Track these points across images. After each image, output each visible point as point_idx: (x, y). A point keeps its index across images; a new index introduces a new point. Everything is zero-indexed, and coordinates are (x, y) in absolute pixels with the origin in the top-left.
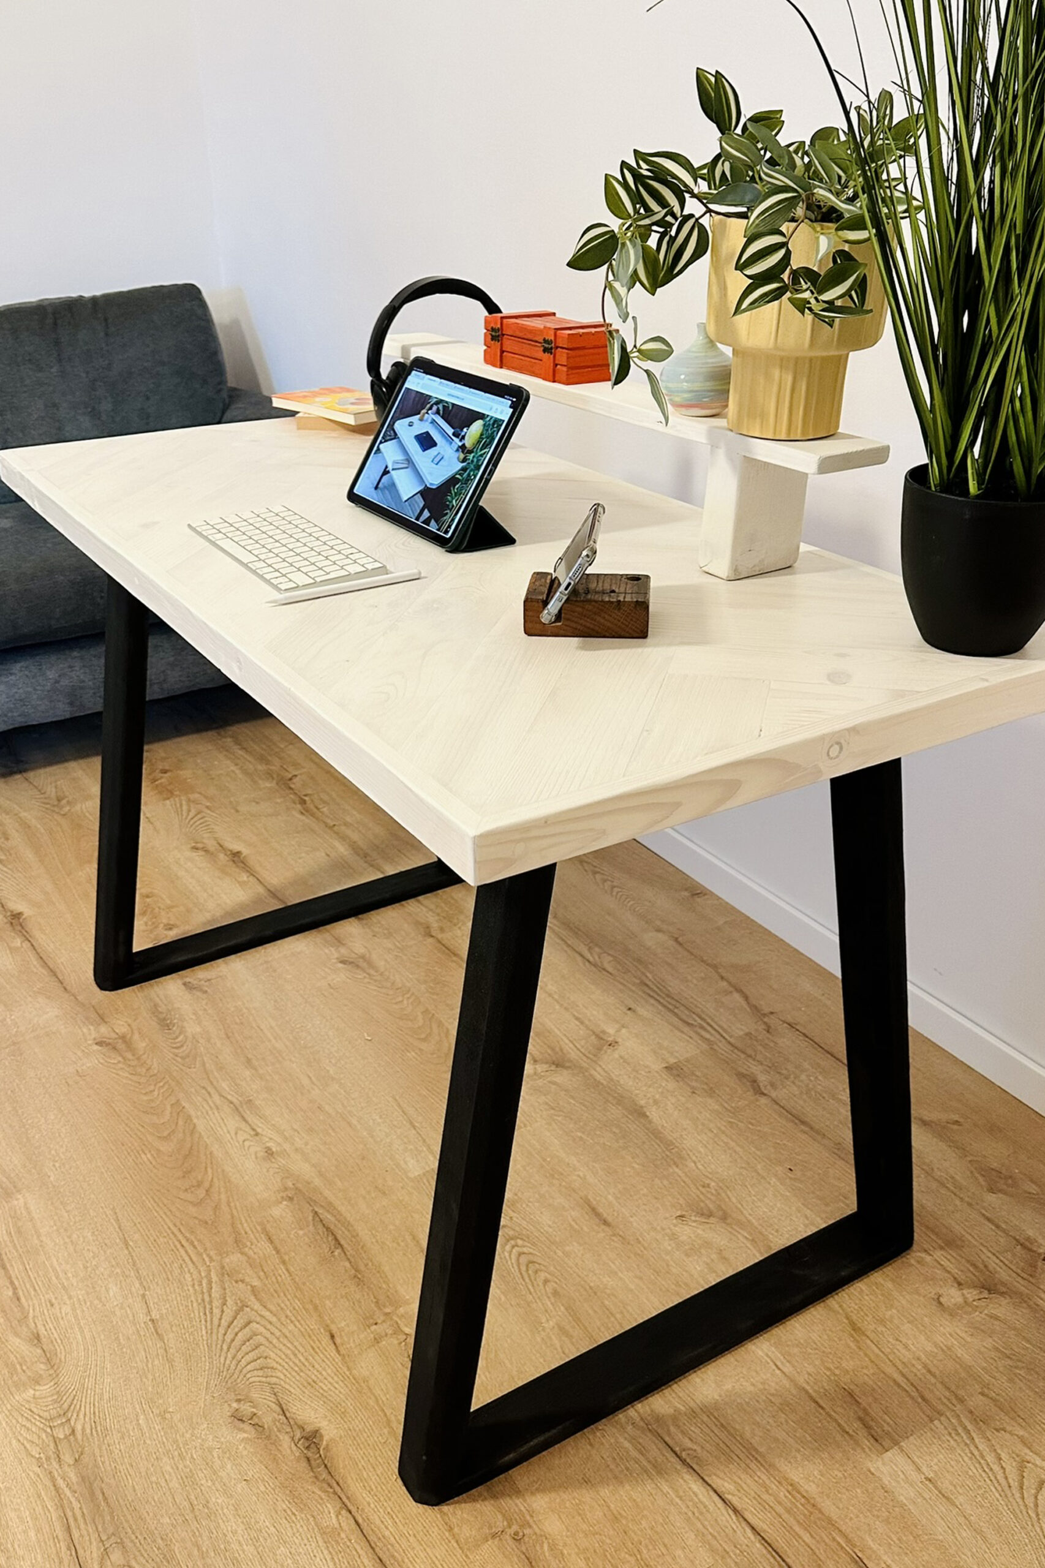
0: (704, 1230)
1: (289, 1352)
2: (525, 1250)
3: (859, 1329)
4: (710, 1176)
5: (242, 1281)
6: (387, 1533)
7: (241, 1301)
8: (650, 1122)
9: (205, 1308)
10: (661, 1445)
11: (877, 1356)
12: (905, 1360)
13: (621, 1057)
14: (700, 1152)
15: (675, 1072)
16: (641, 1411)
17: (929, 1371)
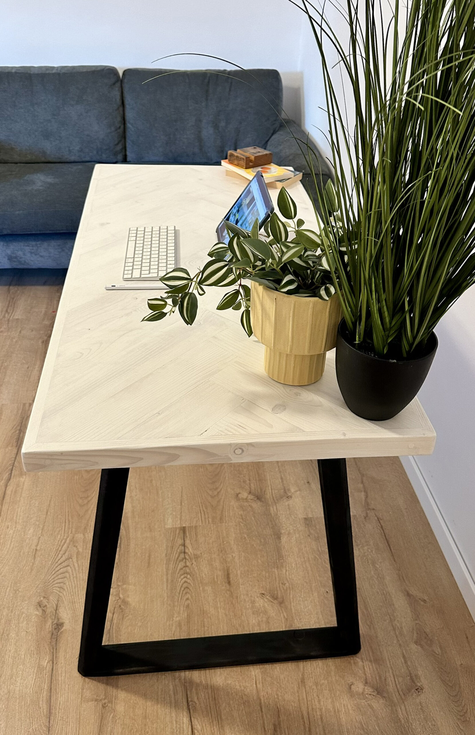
0: (268, 605)
1: (73, 585)
2: (189, 581)
3: (304, 682)
4: (289, 580)
5: (76, 547)
6: (60, 679)
7: (71, 556)
8: (280, 542)
9: (57, 552)
10: (185, 695)
11: (303, 699)
12: (314, 707)
13: (288, 505)
14: (292, 567)
15: (308, 522)
16: (187, 675)
17: (322, 718)
